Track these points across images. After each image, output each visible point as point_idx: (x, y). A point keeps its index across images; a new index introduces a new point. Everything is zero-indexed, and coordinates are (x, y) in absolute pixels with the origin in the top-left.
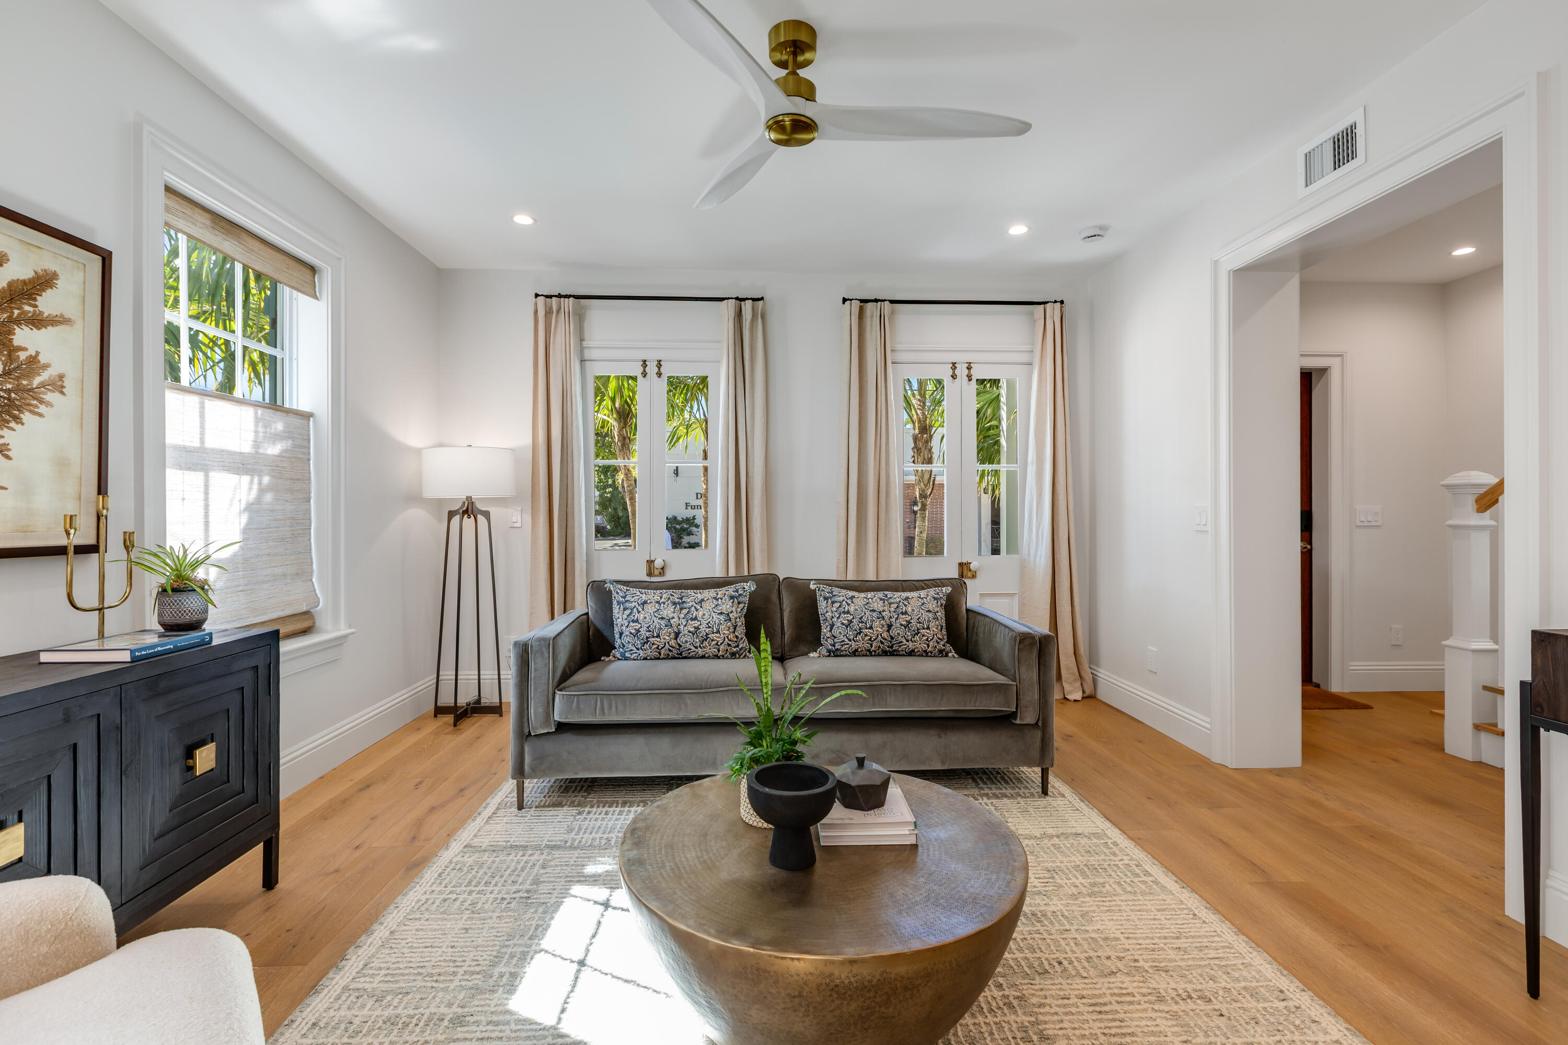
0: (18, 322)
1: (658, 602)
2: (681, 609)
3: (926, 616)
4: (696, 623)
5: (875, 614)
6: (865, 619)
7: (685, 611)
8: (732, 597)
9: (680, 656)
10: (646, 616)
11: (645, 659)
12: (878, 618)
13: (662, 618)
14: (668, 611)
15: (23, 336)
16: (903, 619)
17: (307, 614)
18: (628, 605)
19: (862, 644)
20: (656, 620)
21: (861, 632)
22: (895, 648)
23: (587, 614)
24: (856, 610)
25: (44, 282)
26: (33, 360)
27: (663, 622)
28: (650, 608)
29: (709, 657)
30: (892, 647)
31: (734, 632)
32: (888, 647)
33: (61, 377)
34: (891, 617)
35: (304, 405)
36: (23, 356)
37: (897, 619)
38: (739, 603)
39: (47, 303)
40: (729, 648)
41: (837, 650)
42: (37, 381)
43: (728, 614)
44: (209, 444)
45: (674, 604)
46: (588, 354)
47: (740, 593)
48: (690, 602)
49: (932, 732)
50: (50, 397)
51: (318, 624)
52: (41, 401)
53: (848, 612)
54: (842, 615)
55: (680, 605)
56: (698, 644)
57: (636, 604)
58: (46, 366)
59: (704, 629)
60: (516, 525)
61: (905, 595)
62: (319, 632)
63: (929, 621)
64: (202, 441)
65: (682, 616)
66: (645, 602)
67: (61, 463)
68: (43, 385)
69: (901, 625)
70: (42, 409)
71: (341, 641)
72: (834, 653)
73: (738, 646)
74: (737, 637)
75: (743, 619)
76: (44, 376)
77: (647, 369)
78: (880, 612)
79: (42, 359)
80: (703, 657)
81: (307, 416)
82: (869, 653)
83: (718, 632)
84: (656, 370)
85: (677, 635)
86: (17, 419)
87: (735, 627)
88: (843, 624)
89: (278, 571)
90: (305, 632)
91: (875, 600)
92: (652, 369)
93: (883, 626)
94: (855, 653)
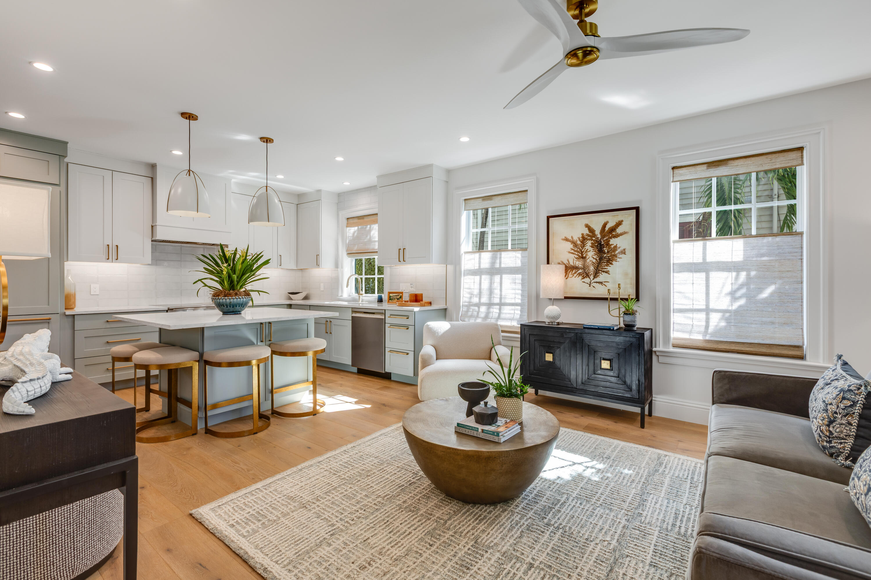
0: (611, 238)
15: (613, 242)
25: (619, 224)
26: (616, 246)
33: (624, 250)
36: (612, 246)
39: (619, 230)
42: (617, 252)
50: (620, 256)
52: (618, 257)
58: (619, 248)
67: (626, 274)
68: (619, 253)
70: (618, 260)
76: (619, 250)
79: (618, 246)
81: (798, 234)
86: (611, 264)
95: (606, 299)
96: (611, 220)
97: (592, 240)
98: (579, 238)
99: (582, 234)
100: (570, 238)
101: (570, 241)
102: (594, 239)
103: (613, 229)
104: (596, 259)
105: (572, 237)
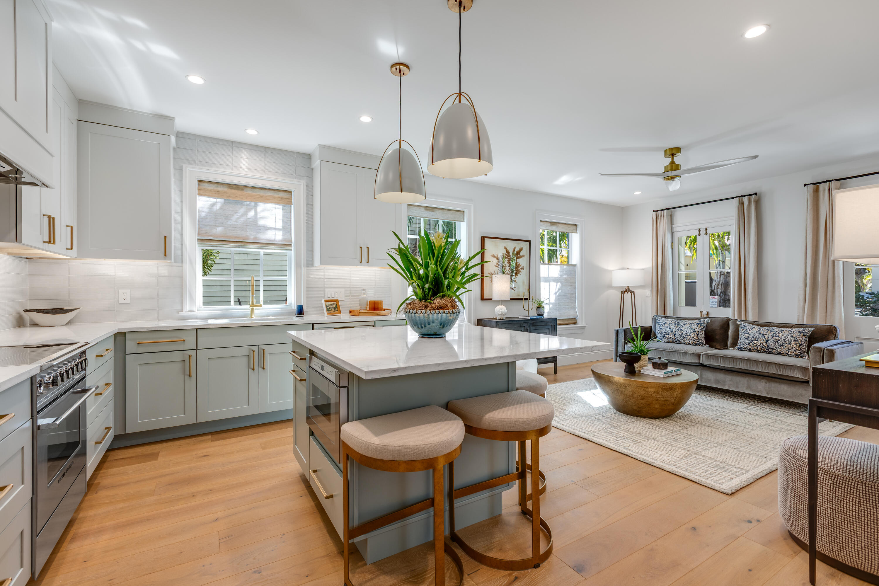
0: (517, 258)
1: (670, 323)
2: (677, 326)
3: (789, 338)
4: (682, 332)
5: (760, 335)
6: (755, 337)
7: (679, 327)
8: (698, 324)
9: (676, 342)
10: (665, 328)
11: (664, 342)
12: (762, 337)
13: (670, 329)
14: (672, 327)
15: (518, 261)
16: (775, 339)
17: (574, 319)
18: (660, 323)
19: (752, 346)
20: (668, 329)
21: (752, 342)
22: (770, 350)
23: (652, 326)
24: (752, 333)
25: (521, 250)
27: (670, 330)
28: (666, 325)
29: (687, 344)
30: (768, 350)
31: (697, 336)
32: (766, 349)
33: (523, 267)
34: (769, 337)
35: (574, 263)
36: (518, 264)
37: (772, 338)
38: (701, 326)
39: (521, 254)
40: (694, 342)
41: (741, 348)
43: (695, 330)
44: (550, 276)
45: (675, 324)
46: (675, 230)
47: (702, 322)
48: (681, 324)
49: (763, 380)
50: (522, 271)
51: (577, 322)
52: (520, 272)
53: (748, 333)
54: (745, 334)
55: (678, 325)
56: (682, 339)
57: (662, 323)
59: (684, 334)
60: (648, 296)
61: (782, 329)
62: (578, 324)
63: (791, 341)
64: (548, 275)
65: (677, 328)
66: (666, 323)
67: (523, 283)
68: (521, 269)
69: (774, 341)
70: (521, 273)
71: (583, 328)
72: (741, 349)
73: (699, 341)
74: (698, 338)
75: (703, 332)
76: (521, 267)
77: (701, 232)
78: (764, 335)
79: (521, 264)
80: (684, 344)
81: (575, 265)
82: (757, 351)
83: (690, 335)
84: (705, 232)
85: (675, 335)
86: (518, 275)
87: (698, 335)
88: (744, 338)
89: (567, 307)
90: (575, 324)
91: (764, 330)
92: (703, 232)
93: (764, 340)
94: (750, 350)
95: (522, 299)
96: (518, 246)
97: (508, 258)
98: (501, 256)
99: (503, 254)
100: (496, 255)
101: (496, 258)
102: (509, 257)
103: (518, 253)
104: (510, 272)
105: (497, 255)
